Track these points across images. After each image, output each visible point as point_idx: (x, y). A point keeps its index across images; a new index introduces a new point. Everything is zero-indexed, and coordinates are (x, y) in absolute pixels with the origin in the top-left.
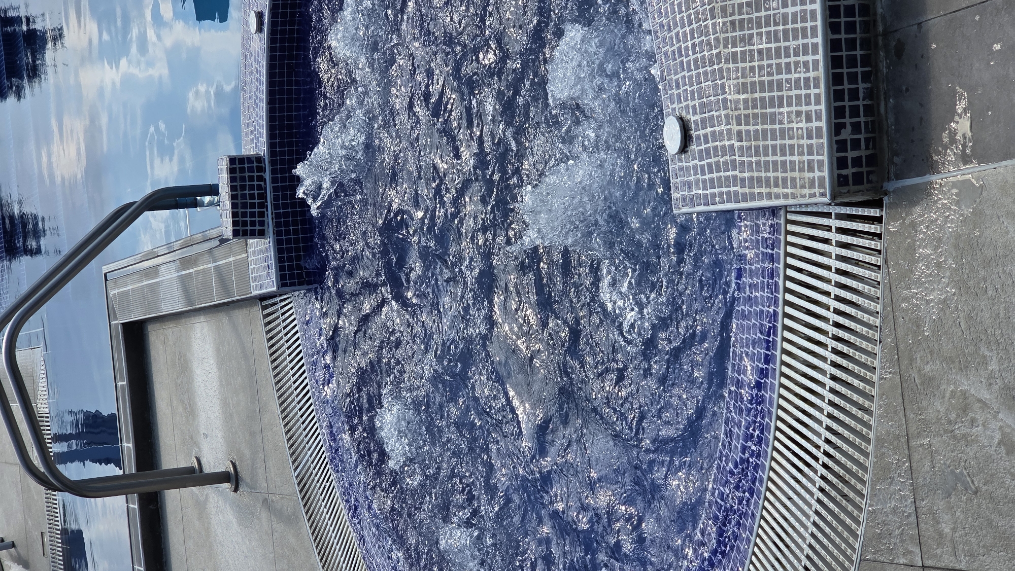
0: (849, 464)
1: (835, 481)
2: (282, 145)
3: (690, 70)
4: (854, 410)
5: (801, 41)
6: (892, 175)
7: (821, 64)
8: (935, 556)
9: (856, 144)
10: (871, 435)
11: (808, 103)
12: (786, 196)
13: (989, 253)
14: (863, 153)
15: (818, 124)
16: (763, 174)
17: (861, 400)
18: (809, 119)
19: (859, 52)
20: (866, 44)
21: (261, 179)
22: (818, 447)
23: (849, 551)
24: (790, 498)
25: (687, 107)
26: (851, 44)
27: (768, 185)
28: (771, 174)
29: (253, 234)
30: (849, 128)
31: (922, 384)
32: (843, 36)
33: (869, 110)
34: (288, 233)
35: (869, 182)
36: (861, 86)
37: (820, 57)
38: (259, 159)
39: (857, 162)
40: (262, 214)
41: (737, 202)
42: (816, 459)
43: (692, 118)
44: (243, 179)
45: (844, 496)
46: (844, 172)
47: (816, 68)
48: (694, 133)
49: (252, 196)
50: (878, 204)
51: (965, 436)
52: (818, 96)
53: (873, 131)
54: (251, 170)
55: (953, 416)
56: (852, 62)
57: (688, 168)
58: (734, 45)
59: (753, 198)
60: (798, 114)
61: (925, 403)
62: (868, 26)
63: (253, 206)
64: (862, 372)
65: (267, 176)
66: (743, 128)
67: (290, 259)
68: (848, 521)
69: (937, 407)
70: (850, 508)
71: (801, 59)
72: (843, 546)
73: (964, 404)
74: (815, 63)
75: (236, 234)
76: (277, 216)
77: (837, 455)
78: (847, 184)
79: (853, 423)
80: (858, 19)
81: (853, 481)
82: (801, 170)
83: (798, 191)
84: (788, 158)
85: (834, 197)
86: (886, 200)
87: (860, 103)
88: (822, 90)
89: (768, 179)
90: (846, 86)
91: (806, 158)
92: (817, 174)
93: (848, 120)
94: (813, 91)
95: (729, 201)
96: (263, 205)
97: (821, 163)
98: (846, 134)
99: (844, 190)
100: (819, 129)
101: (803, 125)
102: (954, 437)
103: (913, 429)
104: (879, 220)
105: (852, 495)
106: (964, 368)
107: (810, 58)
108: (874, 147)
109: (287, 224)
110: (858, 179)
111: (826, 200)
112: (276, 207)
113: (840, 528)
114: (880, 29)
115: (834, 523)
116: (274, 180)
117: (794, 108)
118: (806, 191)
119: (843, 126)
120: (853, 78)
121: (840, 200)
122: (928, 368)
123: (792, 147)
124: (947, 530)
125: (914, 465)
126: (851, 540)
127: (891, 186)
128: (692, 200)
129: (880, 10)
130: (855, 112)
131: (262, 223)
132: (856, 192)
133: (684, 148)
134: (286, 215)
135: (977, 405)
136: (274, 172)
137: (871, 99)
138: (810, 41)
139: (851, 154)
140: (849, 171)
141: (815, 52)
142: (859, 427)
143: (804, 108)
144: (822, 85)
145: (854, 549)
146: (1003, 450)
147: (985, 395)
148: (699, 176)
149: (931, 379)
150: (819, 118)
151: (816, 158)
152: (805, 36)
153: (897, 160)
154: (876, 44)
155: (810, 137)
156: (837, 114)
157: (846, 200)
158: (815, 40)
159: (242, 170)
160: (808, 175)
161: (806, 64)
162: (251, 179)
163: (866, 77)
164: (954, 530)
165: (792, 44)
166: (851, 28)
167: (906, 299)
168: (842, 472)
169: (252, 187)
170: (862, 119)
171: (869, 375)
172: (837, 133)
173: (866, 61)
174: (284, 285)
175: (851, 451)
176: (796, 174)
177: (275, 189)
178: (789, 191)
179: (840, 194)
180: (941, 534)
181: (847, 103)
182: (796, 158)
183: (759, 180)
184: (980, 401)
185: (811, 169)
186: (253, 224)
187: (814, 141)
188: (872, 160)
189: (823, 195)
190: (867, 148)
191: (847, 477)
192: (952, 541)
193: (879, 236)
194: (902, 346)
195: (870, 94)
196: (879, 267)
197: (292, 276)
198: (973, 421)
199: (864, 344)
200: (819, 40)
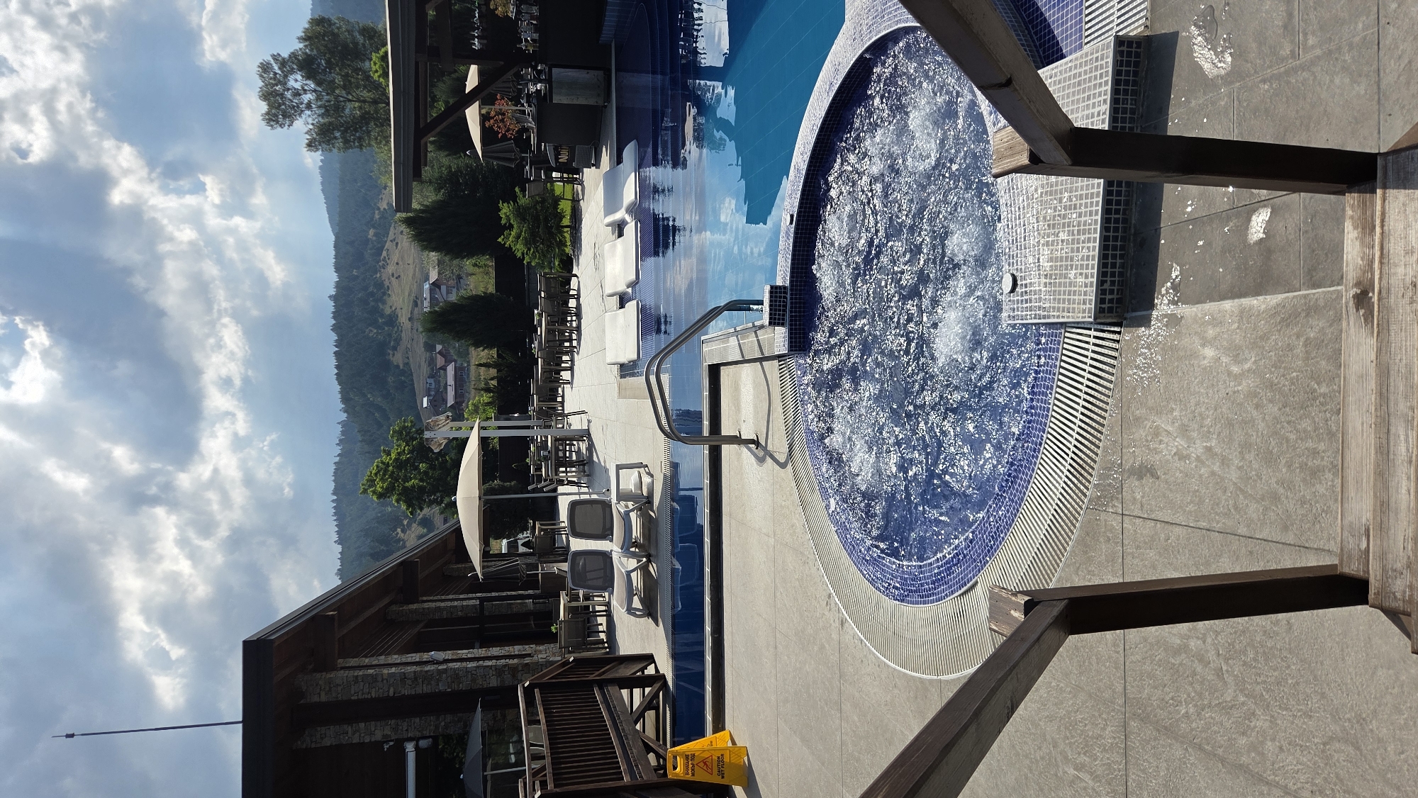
0: (1086, 459)
1: (1077, 466)
2: (797, 281)
3: (1021, 249)
4: (1092, 431)
5: (1087, 236)
6: (1130, 309)
7: (1097, 248)
8: (1130, 509)
9: (1112, 292)
10: (1101, 445)
11: (1087, 269)
12: (1068, 317)
13: (1182, 353)
14: (1115, 296)
15: (1092, 280)
16: (1056, 305)
17: (1097, 426)
18: (1087, 277)
19: (1119, 243)
20: (1123, 239)
21: (785, 297)
22: (1069, 449)
23: (1081, 503)
24: (1050, 474)
25: (1017, 269)
26: (1115, 239)
27: (1058, 311)
28: (1061, 305)
29: (778, 325)
30: (1109, 282)
31: (1134, 420)
32: (1111, 234)
33: (1121, 274)
34: (796, 325)
35: (1116, 312)
36: (1118, 261)
37: (1097, 244)
38: (785, 288)
39: (1111, 301)
40: (784, 315)
41: (1040, 319)
42: (1068, 455)
43: (1018, 274)
44: (776, 297)
45: (1081, 475)
46: (1103, 306)
47: (1094, 250)
48: (1019, 283)
49: (780, 306)
50: (1120, 325)
51: (1155, 449)
52: (1093, 265)
53: (1122, 286)
54: (780, 293)
55: (1149, 438)
56: (1115, 248)
57: (1014, 301)
58: (1048, 237)
59: (1049, 317)
60: (1081, 274)
61: (1134, 430)
62: (1125, 230)
63: (780, 310)
64: (1100, 412)
65: (788, 296)
66: (1048, 281)
67: (796, 338)
68: (1082, 487)
69: (1141, 433)
70: (1084, 481)
71: (1086, 245)
72: (1078, 500)
73: (1156, 433)
74: (1094, 247)
75: (770, 323)
76: (791, 316)
77: (1080, 454)
78: (1104, 312)
79: (1091, 438)
80: (1121, 225)
81: (1087, 468)
82: (1079, 304)
83: (1075, 315)
84: (1072, 297)
85: (1095, 319)
86: (1124, 322)
87: (1117, 270)
88: (1096, 262)
89: (1059, 308)
90: (1110, 260)
91: (1082, 297)
92: (1088, 306)
93: (1109, 279)
94: (1091, 262)
95: (1035, 318)
96: (784, 311)
97: (1091, 300)
98: (1107, 286)
99: (1102, 315)
100: (1092, 283)
101: (1083, 280)
102: (1149, 449)
103: (1125, 443)
104: (1119, 333)
105: (1086, 474)
106: (1159, 413)
107: (1091, 245)
108: (1122, 294)
109: (796, 320)
110: (1110, 310)
111: (1091, 320)
112: (791, 312)
113: (1077, 491)
114: (1133, 231)
115: (1074, 488)
116: (791, 299)
117: (1079, 271)
118: (1081, 315)
119: (1106, 281)
120: (1114, 257)
121: (1099, 321)
122: (1138, 412)
123: (1075, 291)
124: (1138, 497)
125: (1124, 462)
126: (1083, 497)
127: (1128, 315)
128: (1014, 317)
129: (1133, 222)
130: (1113, 275)
131: (783, 319)
132: (1108, 317)
133: (1013, 290)
134: (796, 316)
135: (1164, 434)
136: (791, 294)
137: (1123, 268)
138: (1092, 236)
139: (1108, 297)
140: (1106, 306)
141: (1095, 242)
142: (1094, 440)
143: (1085, 271)
144: (1097, 259)
145: (1083, 503)
146: (1176, 458)
147: (1170, 429)
148: (1019, 305)
149: (1140, 418)
150: (1092, 277)
151: (1088, 297)
152: (1089, 233)
153: (1133, 301)
154: (1129, 240)
155: (1086, 286)
156: (1102, 275)
157: (1103, 321)
158: (1095, 235)
159: (776, 292)
160: (1082, 307)
161: (1088, 248)
162: (780, 297)
163: (1122, 256)
164: (1143, 497)
165: (1082, 238)
166: (1116, 230)
167: (1129, 375)
168: (1081, 463)
169: (780, 301)
170: (1117, 279)
171: (1103, 413)
172: (1102, 285)
173: (1122, 248)
174: (792, 350)
175: (1088, 452)
176: (1076, 306)
177: (791, 303)
178: (1070, 314)
179: (1100, 318)
180: (1135, 499)
181: (1109, 270)
182: (1076, 297)
183: (1054, 308)
184: (1166, 431)
185: (1084, 303)
186: (779, 319)
187: (1088, 289)
188: (1119, 301)
189: (1090, 317)
190: (1118, 294)
191: (1084, 465)
192: (1141, 503)
193: (1118, 341)
194: (1124, 400)
195: (1122, 266)
196: (1116, 358)
197: (796, 346)
198: (1161, 441)
199: (1103, 397)
200: (1098, 235)
